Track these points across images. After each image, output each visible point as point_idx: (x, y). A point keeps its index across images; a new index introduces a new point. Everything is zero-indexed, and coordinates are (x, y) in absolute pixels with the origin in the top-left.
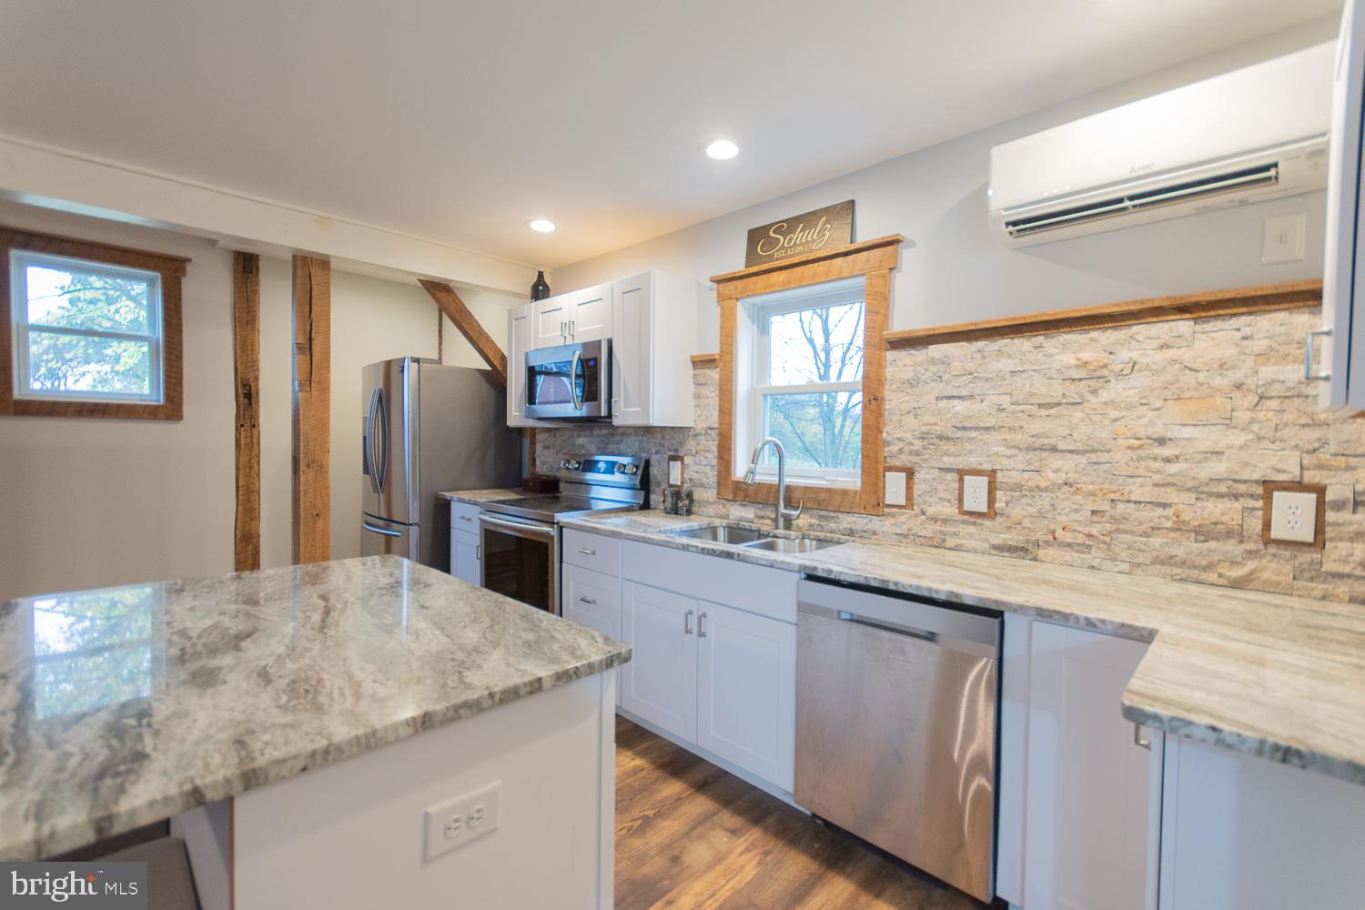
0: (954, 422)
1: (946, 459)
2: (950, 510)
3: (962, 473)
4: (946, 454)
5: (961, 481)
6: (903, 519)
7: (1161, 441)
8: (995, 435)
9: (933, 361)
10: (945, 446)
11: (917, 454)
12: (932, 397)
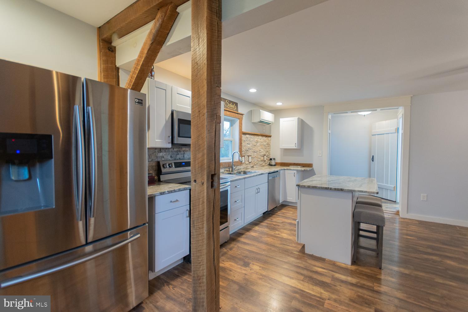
0: (248, 148)
1: (248, 154)
2: (248, 162)
3: (249, 156)
4: (248, 153)
5: (249, 158)
6: (244, 165)
7: (260, 150)
8: (251, 150)
9: (247, 138)
10: (247, 152)
11: (245, 153)
12: (246, 144)
